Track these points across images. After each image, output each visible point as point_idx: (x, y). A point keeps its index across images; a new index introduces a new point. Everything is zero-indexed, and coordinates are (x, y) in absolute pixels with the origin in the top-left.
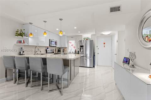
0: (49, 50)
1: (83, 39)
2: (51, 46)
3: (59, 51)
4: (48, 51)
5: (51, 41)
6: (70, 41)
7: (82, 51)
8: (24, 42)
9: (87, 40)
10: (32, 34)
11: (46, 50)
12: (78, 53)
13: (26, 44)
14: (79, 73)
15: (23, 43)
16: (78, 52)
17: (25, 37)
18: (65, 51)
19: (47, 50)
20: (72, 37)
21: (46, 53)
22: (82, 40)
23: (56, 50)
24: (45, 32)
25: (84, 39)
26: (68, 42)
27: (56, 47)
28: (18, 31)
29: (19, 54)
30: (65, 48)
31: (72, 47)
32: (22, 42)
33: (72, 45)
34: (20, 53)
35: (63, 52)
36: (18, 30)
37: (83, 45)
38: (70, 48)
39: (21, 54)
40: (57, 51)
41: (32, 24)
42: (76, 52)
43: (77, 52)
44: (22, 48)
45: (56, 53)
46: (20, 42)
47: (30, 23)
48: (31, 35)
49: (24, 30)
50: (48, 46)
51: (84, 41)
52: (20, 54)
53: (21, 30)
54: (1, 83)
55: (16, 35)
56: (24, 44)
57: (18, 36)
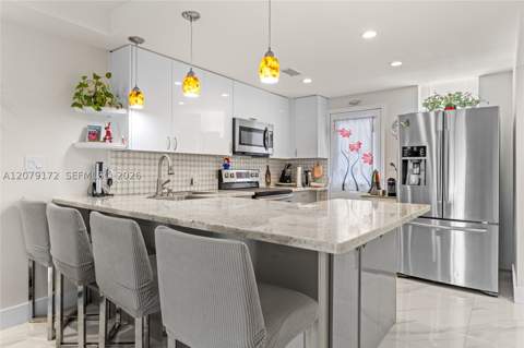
0: (232, 176)
1: (422, 109)
2: (243, 153)
3: (285, 178)
4: (225, 180)
5: (241, 128)
6: (341, 125)
7: (413, 179)
8: (108, 133)
9: (449, 107)
10: (138, 93)
11: (220, 171)
12: (393, 195)
13: (117, 144)
14: (398, 327)
15: (105, 139)
16: (392, 183)
17: (114, 111)
18: (315, 180)
19: (224, 172)
20: (354, 104)
21: (220, 188)
22: (414, 115)
23: (268, 173)
24: (191, 74)
25: (432, 104)
26: (331, 131)
27: (266, 156)
28: (86, 86)
29: (89, 194)
30: (319, 161)
31: (354, 156)
32: (103, 134)
33: (356, 147)
34: (94, 185)
35: (306, 183)
36: (84, 78)
37: (424, 142)
38: (342, 164)
39: (99, 191)
40: (274, 178)
41: (142, 41)
42: (376, 183)
43: (384, 186)
44: (101, 164)
45: (272, 187)
46: (94, 135)
47: (131, 39)
48: (132, 99)
49: (109, 75)
50: (228, 153)
51: (426, 115)
52: (94, 195)
53: (96, 77)
54: (3, 328)
55: (74, 105)
56: (108, 145)
57: (80, 106)
